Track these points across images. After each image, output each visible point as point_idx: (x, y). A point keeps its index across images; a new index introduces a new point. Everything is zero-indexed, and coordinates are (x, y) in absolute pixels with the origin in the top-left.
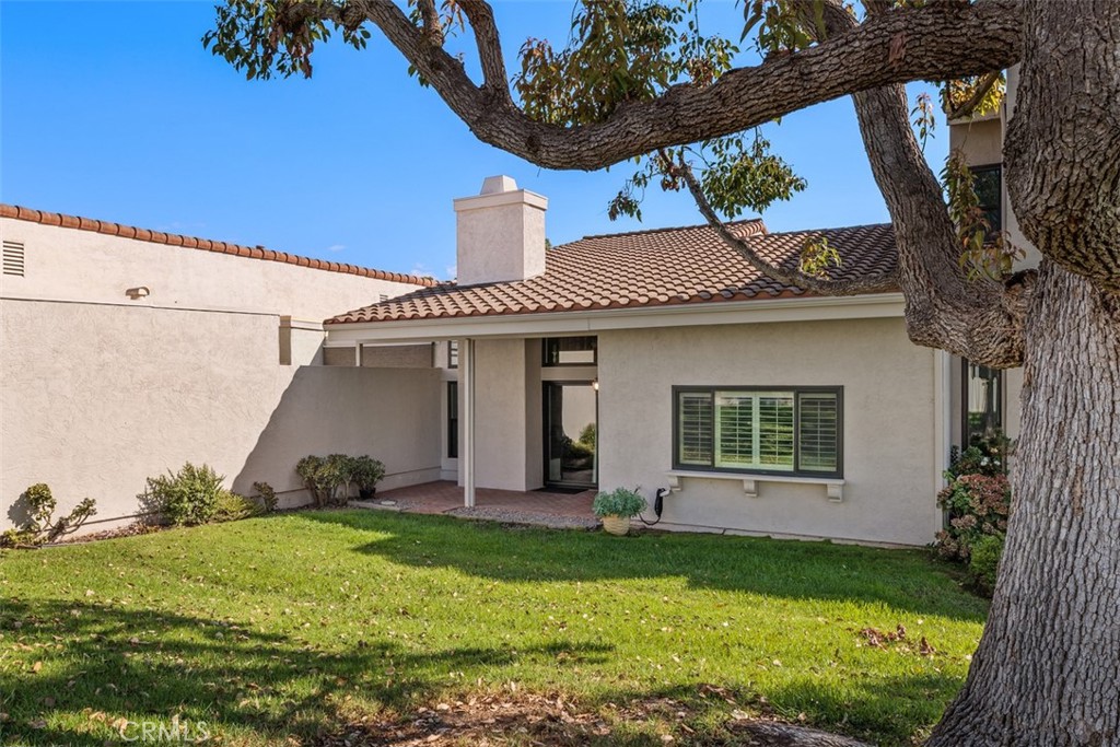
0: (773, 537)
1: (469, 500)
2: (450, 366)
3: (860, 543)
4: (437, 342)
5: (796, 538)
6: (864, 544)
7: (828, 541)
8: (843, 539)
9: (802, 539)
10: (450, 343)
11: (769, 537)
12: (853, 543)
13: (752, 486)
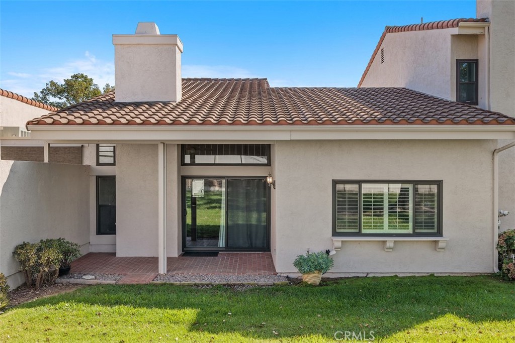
0: (399, 276)
1: (162, 268)
2: (98, 164)
3: (450, 275)
4: (86, 145)
5: (413, 275)
6: (453, 275)
7: (432, 275)
8: (441, 273)
9: (417, 275)
10: (98, 146)
11: (396, 276)
12: (447, 275)
13: (392, 245)
